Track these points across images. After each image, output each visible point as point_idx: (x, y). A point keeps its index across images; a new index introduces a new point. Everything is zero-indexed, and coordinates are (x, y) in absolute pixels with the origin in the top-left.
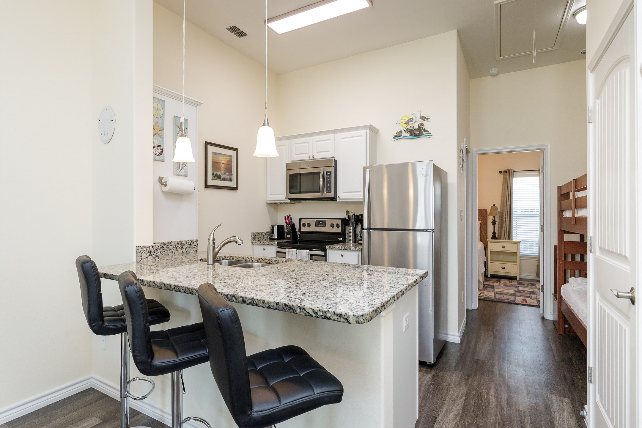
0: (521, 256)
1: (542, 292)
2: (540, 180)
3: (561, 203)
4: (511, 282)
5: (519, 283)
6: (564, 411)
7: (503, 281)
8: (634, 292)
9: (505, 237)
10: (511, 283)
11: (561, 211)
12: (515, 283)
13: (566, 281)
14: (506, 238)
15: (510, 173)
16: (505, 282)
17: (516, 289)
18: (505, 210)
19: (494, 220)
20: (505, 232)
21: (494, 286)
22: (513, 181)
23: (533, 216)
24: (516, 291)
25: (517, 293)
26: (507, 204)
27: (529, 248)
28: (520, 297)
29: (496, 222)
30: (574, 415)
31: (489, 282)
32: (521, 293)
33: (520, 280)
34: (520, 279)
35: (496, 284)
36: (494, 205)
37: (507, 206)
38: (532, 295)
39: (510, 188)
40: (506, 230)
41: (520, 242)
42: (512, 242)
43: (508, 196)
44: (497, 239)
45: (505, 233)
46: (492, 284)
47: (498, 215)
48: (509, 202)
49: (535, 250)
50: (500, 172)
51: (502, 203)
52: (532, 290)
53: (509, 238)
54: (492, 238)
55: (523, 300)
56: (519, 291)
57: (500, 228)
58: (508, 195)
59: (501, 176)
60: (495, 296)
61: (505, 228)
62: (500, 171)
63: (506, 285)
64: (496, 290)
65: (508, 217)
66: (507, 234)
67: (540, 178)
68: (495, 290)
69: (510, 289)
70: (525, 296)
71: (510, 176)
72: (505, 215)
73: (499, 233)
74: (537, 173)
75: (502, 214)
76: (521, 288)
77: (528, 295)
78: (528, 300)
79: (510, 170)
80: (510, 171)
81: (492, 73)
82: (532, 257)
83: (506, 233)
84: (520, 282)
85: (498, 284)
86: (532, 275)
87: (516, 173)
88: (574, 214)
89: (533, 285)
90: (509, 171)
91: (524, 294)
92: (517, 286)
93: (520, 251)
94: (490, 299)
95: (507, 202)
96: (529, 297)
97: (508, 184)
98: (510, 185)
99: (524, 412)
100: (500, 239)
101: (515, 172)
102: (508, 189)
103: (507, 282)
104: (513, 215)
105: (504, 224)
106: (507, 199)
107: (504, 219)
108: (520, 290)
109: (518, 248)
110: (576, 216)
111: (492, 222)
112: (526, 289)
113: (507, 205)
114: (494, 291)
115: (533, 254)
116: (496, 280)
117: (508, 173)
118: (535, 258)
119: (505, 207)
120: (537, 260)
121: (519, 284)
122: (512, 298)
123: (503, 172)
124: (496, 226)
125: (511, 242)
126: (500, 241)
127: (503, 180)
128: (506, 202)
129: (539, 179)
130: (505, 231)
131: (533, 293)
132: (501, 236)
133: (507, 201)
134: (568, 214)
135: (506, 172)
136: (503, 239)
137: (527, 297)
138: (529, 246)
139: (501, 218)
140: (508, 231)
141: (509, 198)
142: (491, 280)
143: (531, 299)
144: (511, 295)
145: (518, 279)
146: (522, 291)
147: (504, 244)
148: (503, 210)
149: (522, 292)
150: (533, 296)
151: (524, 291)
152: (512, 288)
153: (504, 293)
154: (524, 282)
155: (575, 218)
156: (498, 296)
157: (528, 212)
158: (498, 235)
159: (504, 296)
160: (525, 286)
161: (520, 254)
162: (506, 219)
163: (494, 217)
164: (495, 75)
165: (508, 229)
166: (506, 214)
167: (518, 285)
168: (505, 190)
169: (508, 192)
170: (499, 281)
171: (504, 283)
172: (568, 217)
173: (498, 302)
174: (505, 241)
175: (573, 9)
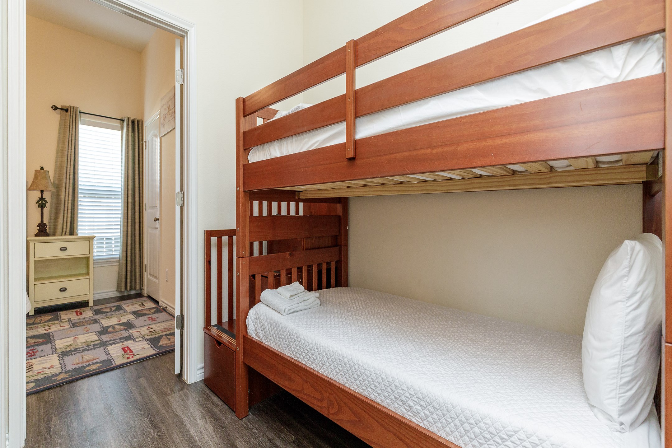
0: (95, 261)
2: (122, 136)
4: (81, 314)
5: (95, 311)
7: (64, 315)
9: (64, 230)
10: (82, 317)
12: (88, 314)
13: (253, 301)
14: (65, 233)
15: (74, 113)
16: (69, 316)
18: (64, 181)
19: (42, 199)
20: (63, 221)
21: (51, 334)
22: (80, 131)
24: (100, 333)
25: (105, 338)
26: (69, 169)
27: (105, 247)
28: (114, 343)
29: (46, 202)
31: (36, 328)
32: (109, 333)
33: (94, 305)
34: (93, 301)
35: (54, 328)
36: (42, 168)
37: (68, 174)
39: (73, 141)
40: (65, 218)
41: (93, 238)
42: (79, 238)
43: (69, 155)
44: (48, 235)
45: (63, 224)
46: (45, 332)
47: (51, 188)
48: (72, 167)
49: (113, 250)
50: (55, 108)
51: (59, 168)
53: (72, 232)
54: (36, 235)
55: (123, 349)
56: (104, 331)
57: (53, 215)
58: (69, 153)
59: (56, 116)
60: (63, 366)
61: (64, 213)
62: (55, 106)
63: (74, 325)
64: (60, 344)
65: (71, 193)
66: (69, 225)
67: (122, 132)
68: (57, 347)
69: (87, 332)
70: (122, 339)
71: (74, 120)
72: (64, 189)
73: (52, 224)
74: (118, 124)
75: (58, 187)
76: (106, 322)
77: (124, 334)
79: (74, 108)
80: (75, 110)
82: (110, 260)
83: (65, 224)
84: (95, 308)
85: (56, 326)
86: (110, 290)
87: (84, 118)
89: (119, 308)
90: (72, 109)
91: (118, 335)
92: (95, 320)
93: (94, 254)
94: (55, 380)
95: (69, 166)
96: (129, 338)
100: (54, 235)
101: (82, 114)
103: (72, 315)
104: (80, 191)
105: (63, 206)
106: (69, 161)
107: (63, 198)
108: (104, 326)
109: (91, 248)
110: (360, 134)
111: (38, 202)
112: (113, 321)
114: (54, 351)
115: (111, 257)
116: (48, 317)
117: (69, 112)
118: (114, 262)
119: (65, 176)
120: (118, 264)
121: (97, 312)
123: (60, 109)
124: (46, 210)
125: (76, 238)
126: (55, 239)
127: (60, 125)
128: (65, 165)
130: (63, 219)
131: (130, 325)
132: (55, 229)
133: (69, 164)
135: (67, 110)
136: (59, 235)
137: (127, 339)
138: (105, 243)
139: (56, 196)
141: (73, 158)
142: (38, 320)
144: (95, 346)
145: (91, 304)
146: (110, 327)
147: (63, 245)
148: (60, 179)
149: (110, 330)
150: (134, 333)
151: (113, 327)
152: (88, 326)
153: (80, 345)
154: (103, 306)
156: (72, 362)
158: (50, 229)
159: (82, 357)
160: (108, 314)
161: (93, 258)
162: (67, 198)
163: (42, 192)
165: (69, 216)
166: (66, 188)
167: (96, 317)
168: (64, 142)
169: (70, 148)
170: (57, 318)
171: (69, 320)
173: (77, 380)
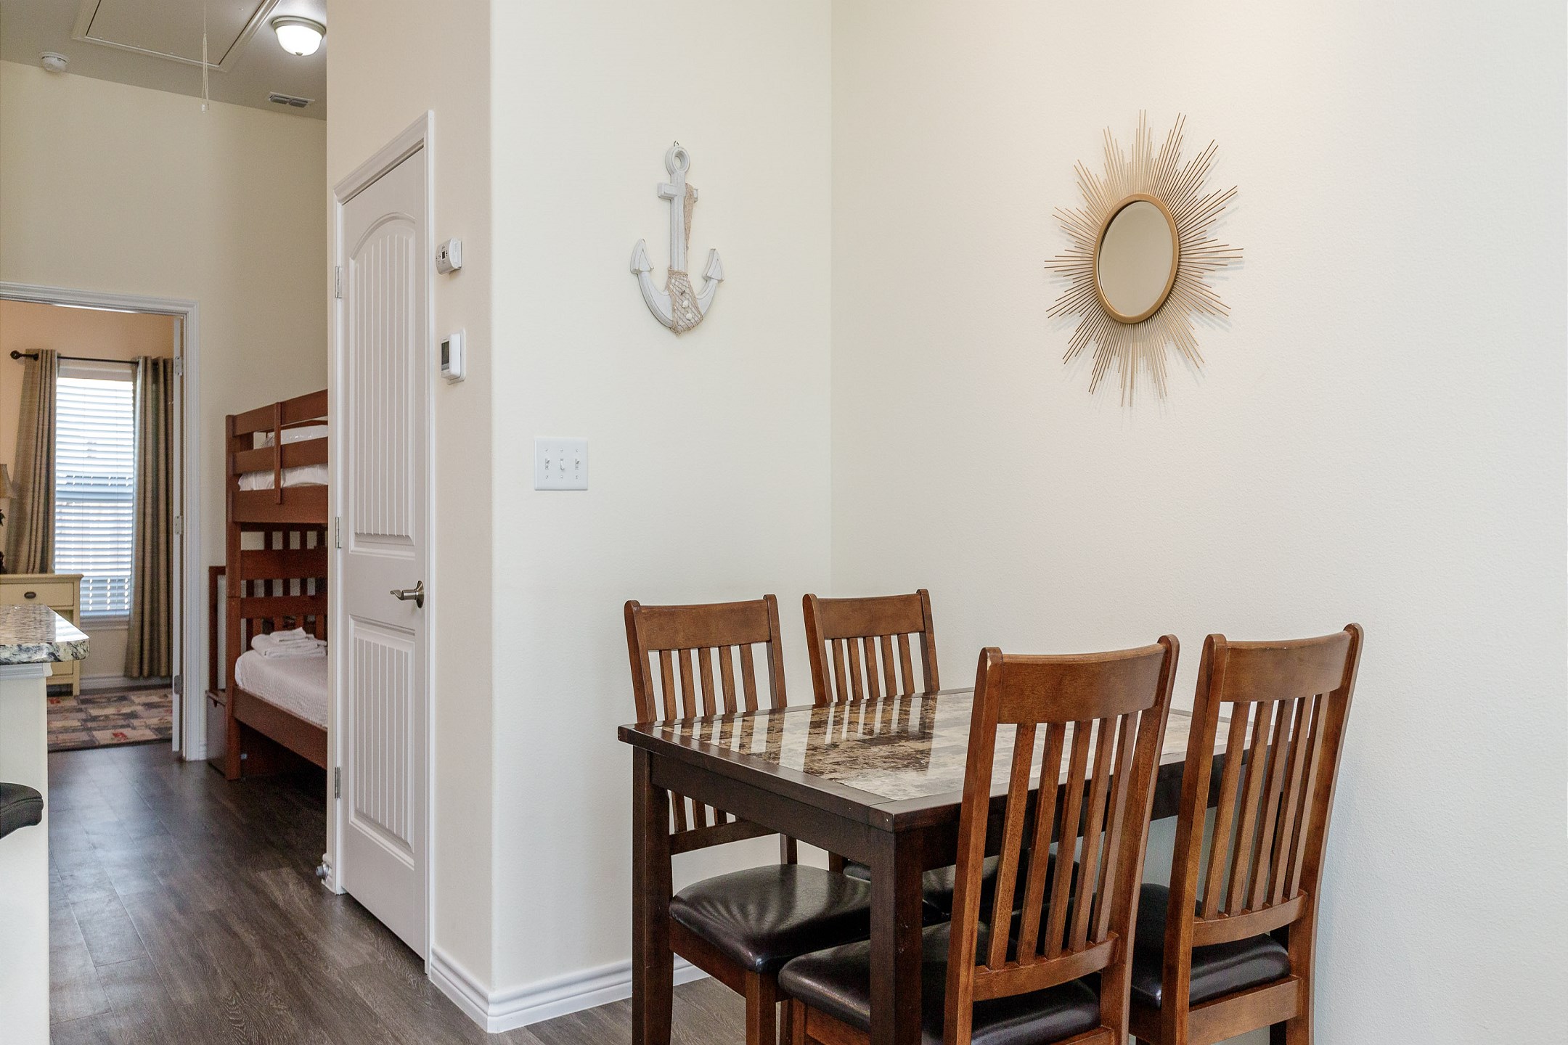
1: (177, 693)
2: (134, 391)
3: (234, 458)
4: (58, 702)
5: (81, 700)
6: (287, 885)
8: (422, 588)
9: (31, 564)
10: (59, 705)
11: (234, 476)
14: (33, 570)
15: (49, 360)
17: (83, 716)
18: (32, 480)
20: (30, 548)
22: (58, 389)
23: (115, 497)
24: (85, 721)
25: (90, 724)
26: (39, 458)
27: (91, 595)
28: (102, 729)
29: (3, 516)
30: (305, 884)
32: (100, 721)
33: (81, 694)
34: (81, 691)
37: (38, 466)
38: (132, 721)
39: (47, 409)
40: (33, 543)
41: (79, 578)
42: (55, 578)
43: (40, 435)
44: (5, 571)
45: (29, 552)
47: (10, 493)
48: (45, 454)
50: (15, 355)
51: (23, 456)
52: (126, 710)
53: (45, 567)
55: (115, 734)
56: (94, 719)
57: (13, 538)
58: (40, 430)
59: (19, 368)
61: (31, 536)
62: (16, 352)
65: (42, 500)
66: (39, 555)
67: (135, 385)
69: (65, 718)
70: (115, 727)
71: (48, 373)
72: (30, 494)
73: (12, 552)
74: (127, 370)
75: (21, 490)
76: (96, 712)
77: (121, 723)
78: (127, 731)
79: (48, 352)
80: (49, 356)
81: (51, 65)
82: (111, 619)
83: (32, 554)
84: (83, 697)
86: (110, 675)
87: (65, 365)
88: (277, 481)
89: (123, 699)
90: (44, 355)
91: (111, 723)
92: (81, 709)
93: (82, 607)
95: (39, 454)
96: (128, 726)
97: (42, 398)
98: (47, 400)
99: (220, 911)
100: (14, 572)
101: (62, 360)
102: (41, 412)
104: (57, 496)
105: (29, 522)
106: (39, 444)
107: (28, 508)
108: (93, 715)
109: (76, 596)
110: (283, 484)
112: (110, 711)
113: (38, 462)
117: (39, 360)
118: (120, 623)
119: (32, 471)
120: (127, 627)
121: (83, 701)
122: (83, 737)
123: (24, 355)
124: (2, 530)
125: (53, 579)
126: (17, 579)
127: (25, 383)
128: (33, 452)
129: (132, 388)
130: (30, 544)
131: (133, 715)
132: (16, 561)
133: (39, 449)
134: (256, 483)
135: (35, 357)
136: (22, 572)
137: (123, 727)
139: (18, 506)
140: (39, 545)
141: (46, 439)
143: (134, 728)
144: (74, 730)
145: (76, 691)
146: (102, 716)
147: (30, 588)
148: (25, 477)
149: (102, 718)
150: (136, 722)
151: (107, 717)
154: (99, 696)
155: (281, 490)
157: (107, 485)
158: (7, 562)
159: (57, 737)
160: (103, 704)
161: (82, 614)
162: (35, 509)
164: (52, 71)
165: (40, 540)
166: (34, 492)
167: (83, 706)
168: (30, 412)
169: (41, 423)
172: (255, 489)
174: (29, 576)
175: (276, 11)
